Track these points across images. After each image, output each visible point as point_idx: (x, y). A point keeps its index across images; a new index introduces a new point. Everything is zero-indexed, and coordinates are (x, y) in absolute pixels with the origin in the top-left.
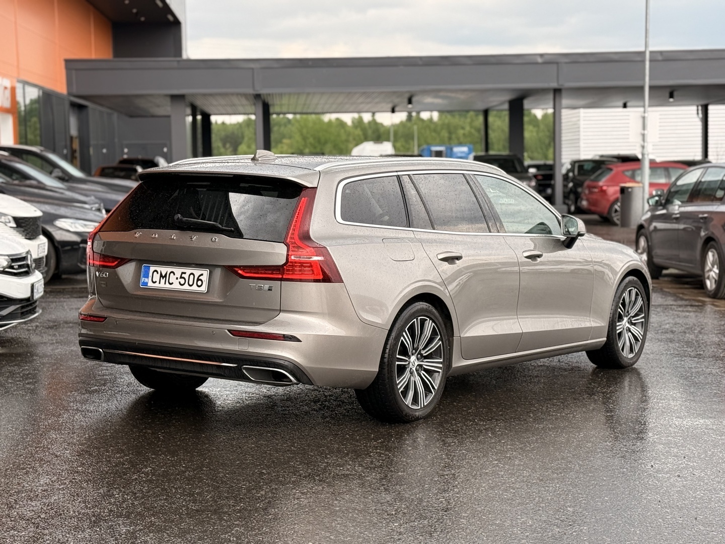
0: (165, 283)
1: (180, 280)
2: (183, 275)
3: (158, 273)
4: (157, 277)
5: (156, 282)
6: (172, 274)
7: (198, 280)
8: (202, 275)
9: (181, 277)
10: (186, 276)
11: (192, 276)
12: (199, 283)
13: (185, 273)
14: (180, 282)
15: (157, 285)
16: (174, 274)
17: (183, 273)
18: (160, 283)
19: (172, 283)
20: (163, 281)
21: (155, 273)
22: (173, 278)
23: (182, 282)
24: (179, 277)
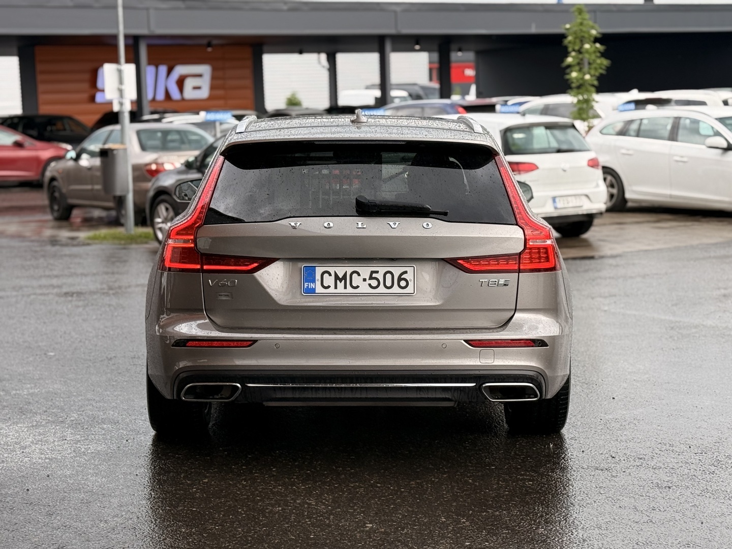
0: (345, 287)
1: (368, 282)
2: (374, 275)
3: (330, 275)
4: (329, 280)
5: (329, 287)
6: (355, 275)
7: (400, 279)
8: (406, 272)
9: (371, 278)
10: (380, 276)
11: (389, 276)
12: (403, 283)
13: (377, 272)
14: (370, 285)
15: (332, 290)
16: (359, 275)
17: (372, 272)
18: (336, 287)
19: (358, 287)
20: (341, 285)
21: (326, 275)
22: (356, 280)
23: (374, 283)
24: (368, 278)
